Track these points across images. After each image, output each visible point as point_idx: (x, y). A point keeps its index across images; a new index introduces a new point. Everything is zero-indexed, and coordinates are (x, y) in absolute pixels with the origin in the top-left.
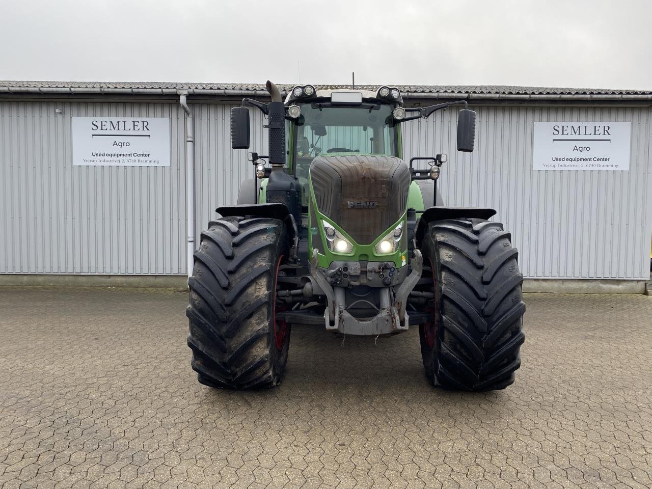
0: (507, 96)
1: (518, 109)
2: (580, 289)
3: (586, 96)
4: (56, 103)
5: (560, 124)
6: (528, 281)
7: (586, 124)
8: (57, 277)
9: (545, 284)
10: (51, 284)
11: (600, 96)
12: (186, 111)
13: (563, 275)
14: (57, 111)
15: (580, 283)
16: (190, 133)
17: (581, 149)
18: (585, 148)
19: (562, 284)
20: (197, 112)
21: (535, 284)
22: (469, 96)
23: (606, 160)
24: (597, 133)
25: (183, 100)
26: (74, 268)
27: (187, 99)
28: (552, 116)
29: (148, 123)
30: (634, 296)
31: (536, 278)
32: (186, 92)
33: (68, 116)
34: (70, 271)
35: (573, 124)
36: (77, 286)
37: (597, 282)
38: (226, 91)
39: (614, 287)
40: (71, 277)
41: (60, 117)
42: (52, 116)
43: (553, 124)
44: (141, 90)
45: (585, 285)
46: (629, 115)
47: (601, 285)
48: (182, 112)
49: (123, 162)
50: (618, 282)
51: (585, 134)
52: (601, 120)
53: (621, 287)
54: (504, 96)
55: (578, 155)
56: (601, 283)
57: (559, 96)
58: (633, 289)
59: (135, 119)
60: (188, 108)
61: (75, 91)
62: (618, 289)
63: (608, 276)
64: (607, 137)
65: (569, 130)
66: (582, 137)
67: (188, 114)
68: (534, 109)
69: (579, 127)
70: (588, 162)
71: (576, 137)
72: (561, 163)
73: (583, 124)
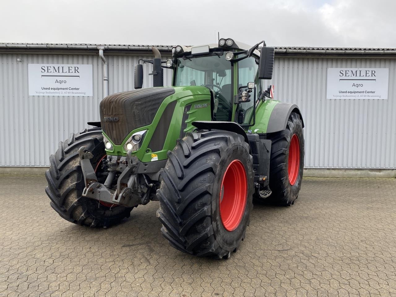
0: (311, 51)
1: (318, 60)
2: (356, 175)
3: (361, 51)
4: (17, 55)
5: (344, 69)
6: (323, 170)
7: (360, 69)
8: (19, 168)
9: (333, 172)
10: (15, 173)
11: (370, 51)
12: (103, 60)
13: (345, 166)
14: (18, 60)
15: (356, 171)
16: (106, 75)
17: (357, 85)
18: (360, 85)
19: (345, 172)
20: (110, 60)
21: (327, 172)
22: (287, 51)
23: (373, 92)
24: (367, 75)
25: (101, 53)
26: (30, 162)
27: (104, 53)
28: (339, 64)
29: (78, 68)
30: (390, 179)
31: (328, 168)
32: (103, 48)
33: (25, 64)
34: (28, 164)
35: (352, 69)
36: (32, 174)
37: (367, 170)
38: (129, 47)
39: (378, 173)
40: (28, 169)
41: (20, 64)
42: (15, 63)
43: (339, 69)
44: (73, 46)
45: (359, 172)
46: (387, 64)
47: (369, 172)
48: (100, 61)
49: (62, 93)
50: (380, 170)
51: (360, 76)
52: (370, 67)
53: (382, 173)
54: (309, 51)
55: (355, 89)
57: (344, 51)
58: (389, 174)
59: (69, 65)
60: (104, 58)
61: (30, 47)
62: (380, 175)
63: (373, 167)
64: (373, 78)
65: (350, 73)
66: (358, 78)
67: (104, 62)
68: (327, 60)
69: (356, 71)
70: (362, 94)
71: (354, 78)
72: (345, 94)
73: (358, 69)
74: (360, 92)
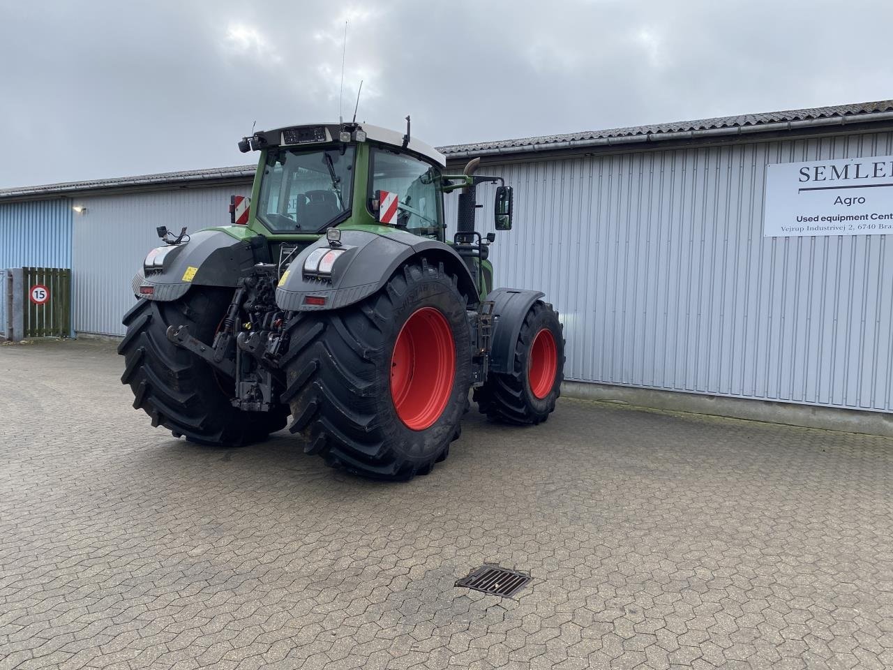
1: (743, 148)
2: (846, 425)
5: (812, 164)
6: (754, 402)
7: (858, 160)
9: (782, 411)
11: (865, 116)
13: (811, 399)
17: (848, 201)
18: (856, 200)
19: (813, 413)
21: (766, 409)
22: (647, 137)
24: (880, 173)
28: (799, 153)
31: (766, 399)
35: (833, 162)
37: (876, 416)
43: (799, 165)
45: (854, 419)
47: (885, 422)
51: (857, 177)
52: (888, 153)
55: (843, 210)
56: (886, 419)
65: (828, 173)
66: (852, 182)
68: (767, 145)
69: (846, 166)
70: (862, 222)
71: (841, 182)
72: (813, 224)
73: (852, 162)
74: (856, 218)
